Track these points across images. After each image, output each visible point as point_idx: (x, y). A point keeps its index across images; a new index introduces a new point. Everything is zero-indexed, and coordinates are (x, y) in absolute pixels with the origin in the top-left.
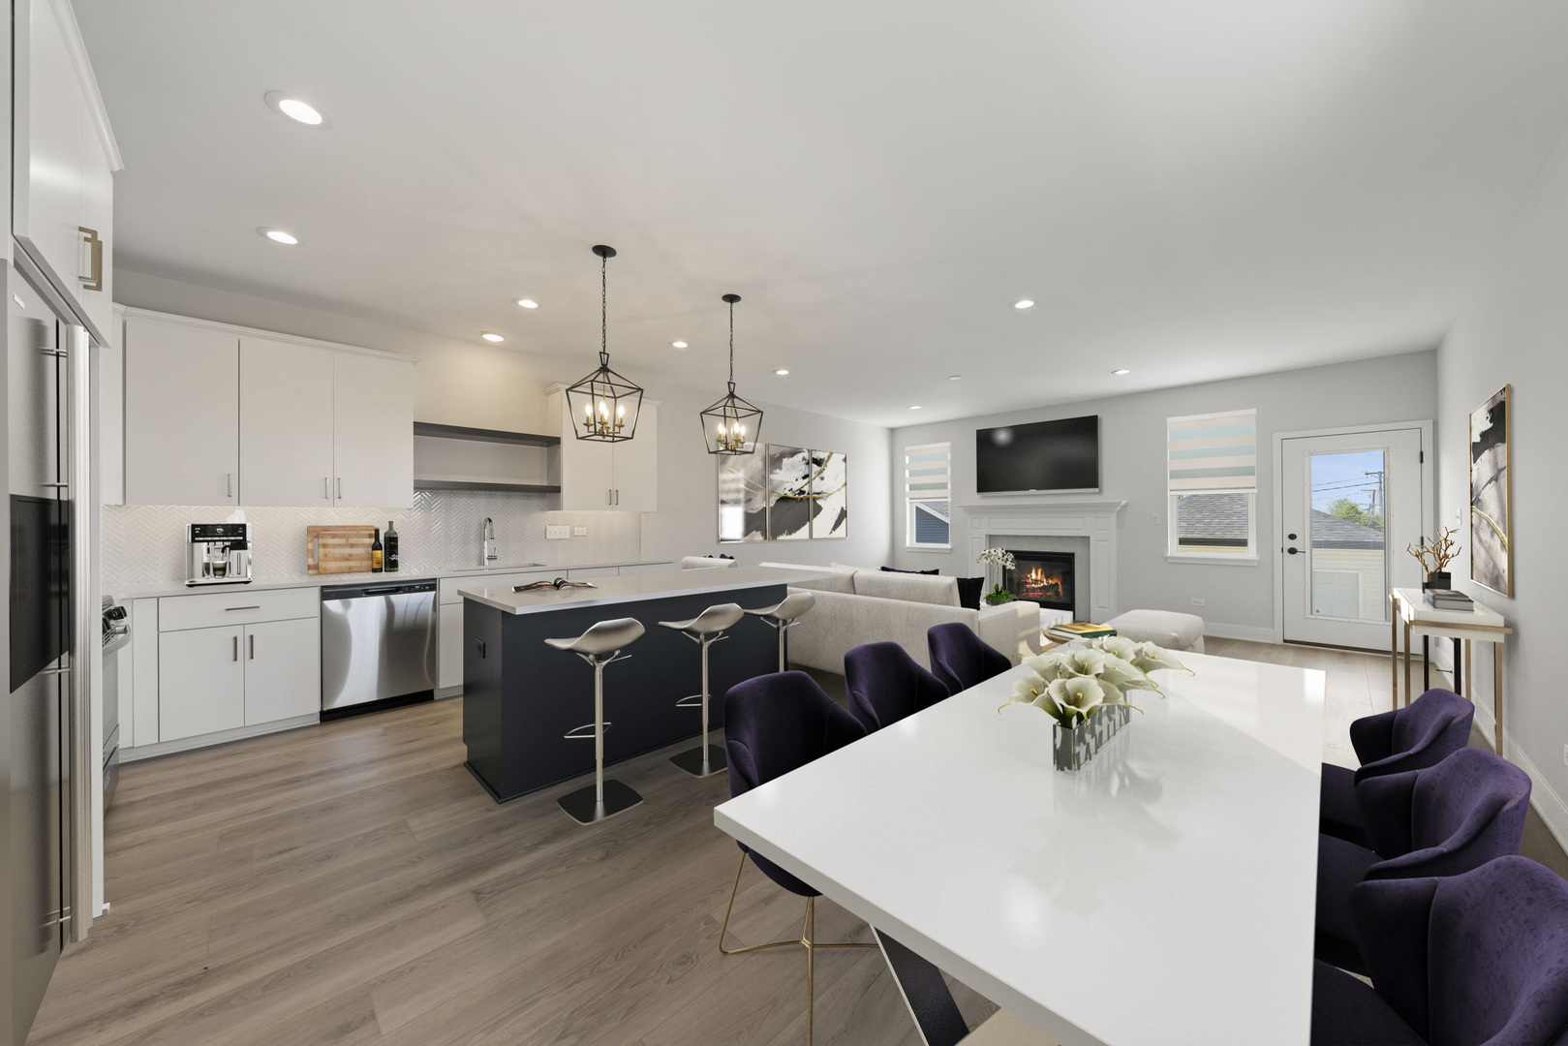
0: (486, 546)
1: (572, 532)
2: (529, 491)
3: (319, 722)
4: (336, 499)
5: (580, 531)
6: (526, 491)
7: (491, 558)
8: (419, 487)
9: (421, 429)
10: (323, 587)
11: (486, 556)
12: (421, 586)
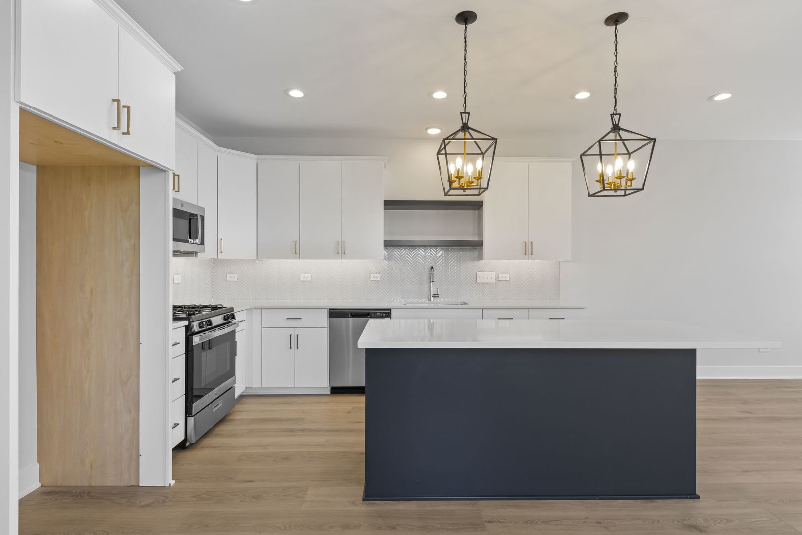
0: (432, 286)
1: (497, 277)
2: (464, 246)
3: (330, 393)
4: (343, 254)
5: (504, 277)
6: (461, 246)
7: (436, 296)
8: (388, 244)
9: (389, 204)
10: (330, 309)
11: (432, 294)
12: (381, 313)
